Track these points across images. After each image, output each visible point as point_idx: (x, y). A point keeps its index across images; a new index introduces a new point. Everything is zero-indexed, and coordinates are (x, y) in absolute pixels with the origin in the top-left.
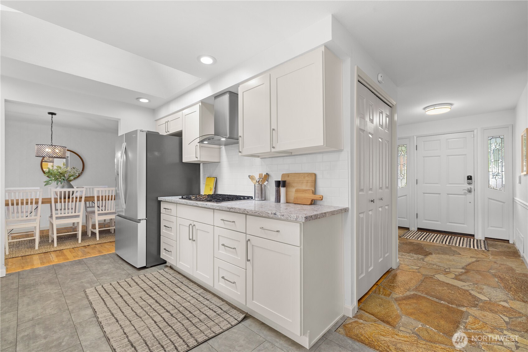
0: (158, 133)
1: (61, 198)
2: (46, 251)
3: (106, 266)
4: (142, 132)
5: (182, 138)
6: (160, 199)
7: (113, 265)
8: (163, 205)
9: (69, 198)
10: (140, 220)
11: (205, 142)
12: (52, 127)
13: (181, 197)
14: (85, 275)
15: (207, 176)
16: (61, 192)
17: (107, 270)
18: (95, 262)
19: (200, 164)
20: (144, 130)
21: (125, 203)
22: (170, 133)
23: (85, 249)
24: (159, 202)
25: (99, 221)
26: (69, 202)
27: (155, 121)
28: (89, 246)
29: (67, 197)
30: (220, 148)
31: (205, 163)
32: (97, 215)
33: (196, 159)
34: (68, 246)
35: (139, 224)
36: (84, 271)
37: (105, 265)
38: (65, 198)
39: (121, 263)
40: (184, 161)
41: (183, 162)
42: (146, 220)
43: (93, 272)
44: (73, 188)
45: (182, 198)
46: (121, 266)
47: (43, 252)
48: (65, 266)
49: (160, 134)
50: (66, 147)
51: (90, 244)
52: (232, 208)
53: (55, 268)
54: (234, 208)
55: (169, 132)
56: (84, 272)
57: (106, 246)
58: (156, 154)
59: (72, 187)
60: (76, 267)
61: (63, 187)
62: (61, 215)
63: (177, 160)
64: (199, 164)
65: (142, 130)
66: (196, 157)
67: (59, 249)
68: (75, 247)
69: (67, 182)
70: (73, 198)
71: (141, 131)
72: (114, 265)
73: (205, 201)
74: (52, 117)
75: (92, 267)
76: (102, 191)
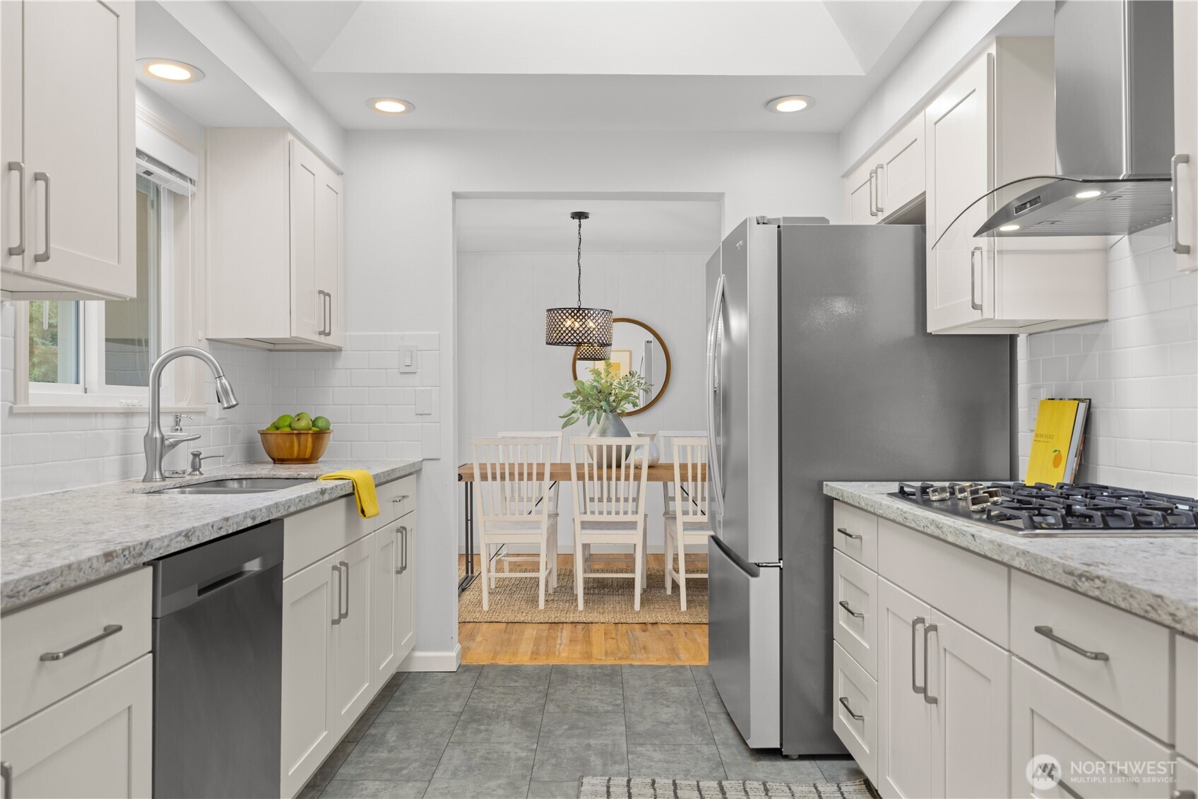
0: (823, 220)
1: (600, 467)
2: (556, 620)
3: (669, 710)
4: (761, 226)
5: (925, 227)
6: (832, 488)
7: (689, 712)
8: (842, 519)
9: (619, 466)
10: (759, 566)
11: (1005, 228)
12: (579, 254)
13: (894, 487)
14: (606, 724)
15: (1044, 394)
16: (600, 448)
17: (667, 724)
18: (647, 685)
19: (1017, 336)
20: (769, 216)
21: (724, 497)
22: (886, 214)
23: (643, 633)
24: (829, 502)
25: (686, 546)
26: (618, 479)
27: (843, 177)
28: (655, 626)
29: (614, 463)
30: (1107, 250)
31: (1038, 331)
32: (682, 528)
33: (976, 315)
34: (607, 613)
35: (752, 580)
36: (610, 708)
37: (668, 707)
38: (609, 467)
39: (715, 711)
40: (932, 328)
41: (928, 331)
42: (781, 569)
43: (627, 720)
44: (628, 435)
45: (902, 494)
46: (711, 722)
47: (550, 621)
48: (577, 677)
49: (831, 223)
50: (611, 312)
51: (660, 619)
52: (1088, 579)
53: (553, 676)
54: (1098, 577)
55: (882, 210)
56: (608, 712)
57: (696, 636)
58: (840, 306)
59: (626, 434)
60: (598, 687)
61: (603, 433)
62: (593, 516)
63: (907, 327)
64: (1012, 339)
65: (763, 217)
66: (975, 306)
67: (584, 620)
68: (622, 621)
69: (614, 416)
70: (628, 467)
71: (762, 222)
72: (691, 712)
73: (980, 520)
74: (580, 226)
75: (633, 701)
76: (693, 447)
